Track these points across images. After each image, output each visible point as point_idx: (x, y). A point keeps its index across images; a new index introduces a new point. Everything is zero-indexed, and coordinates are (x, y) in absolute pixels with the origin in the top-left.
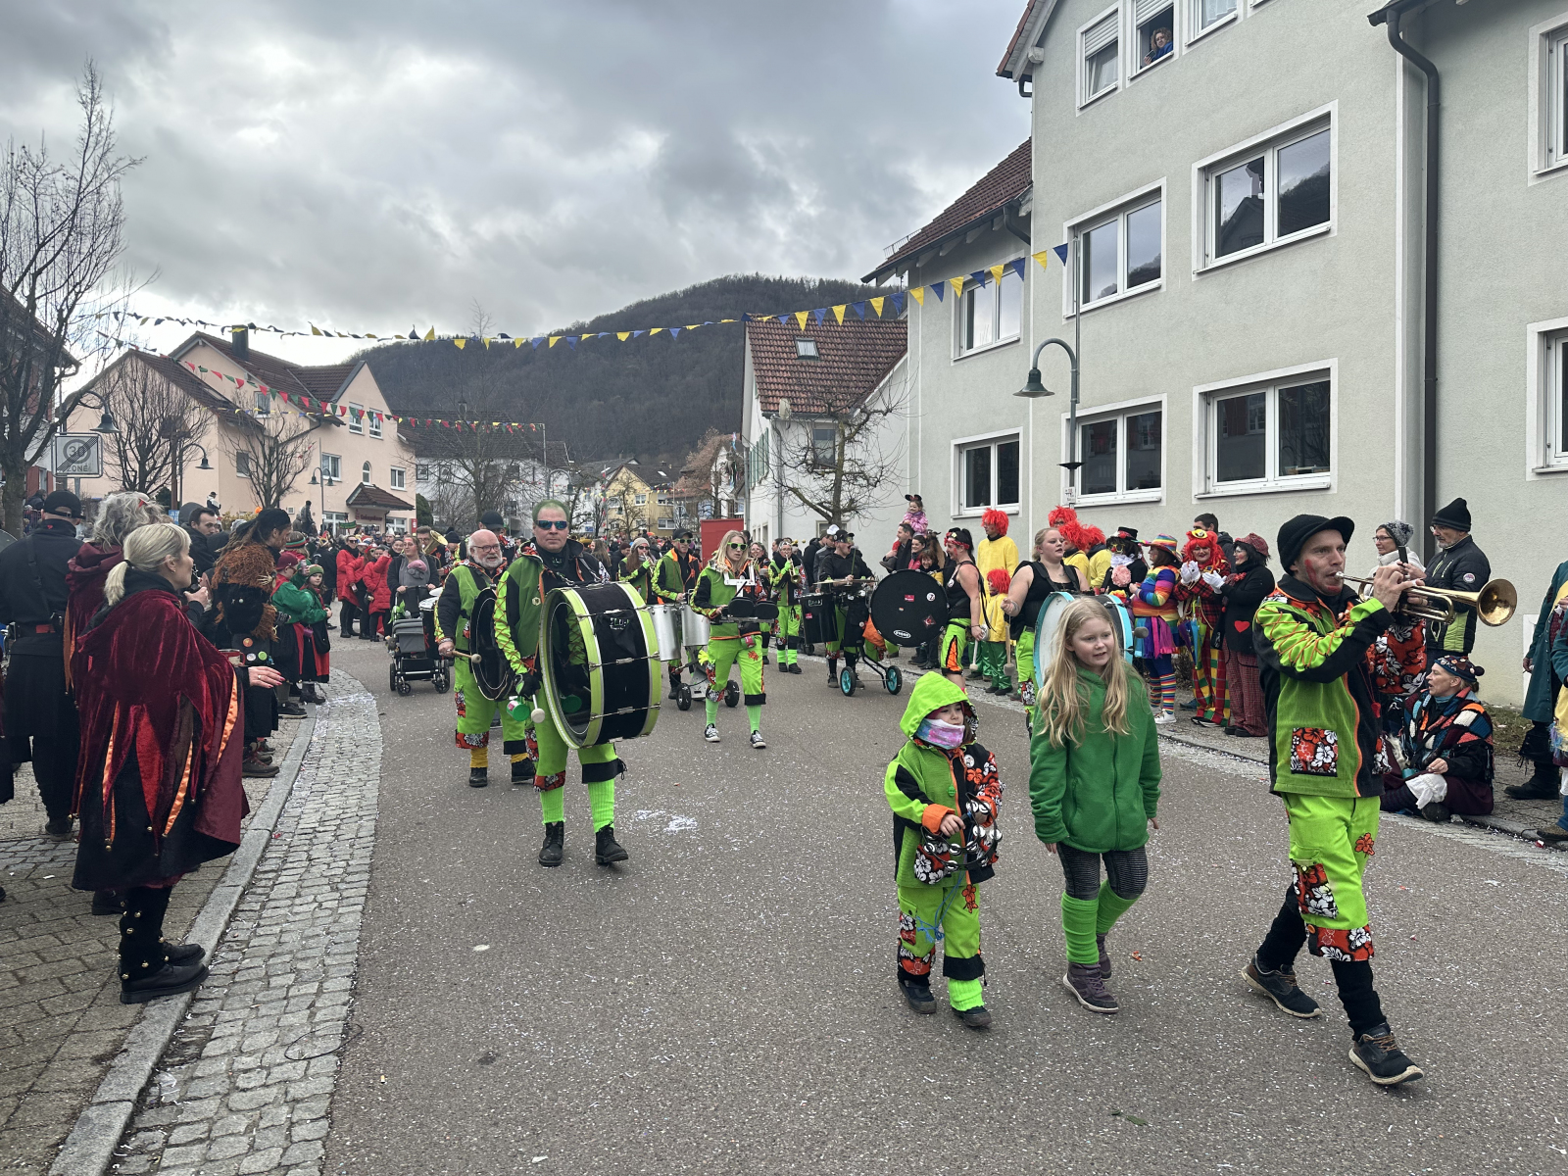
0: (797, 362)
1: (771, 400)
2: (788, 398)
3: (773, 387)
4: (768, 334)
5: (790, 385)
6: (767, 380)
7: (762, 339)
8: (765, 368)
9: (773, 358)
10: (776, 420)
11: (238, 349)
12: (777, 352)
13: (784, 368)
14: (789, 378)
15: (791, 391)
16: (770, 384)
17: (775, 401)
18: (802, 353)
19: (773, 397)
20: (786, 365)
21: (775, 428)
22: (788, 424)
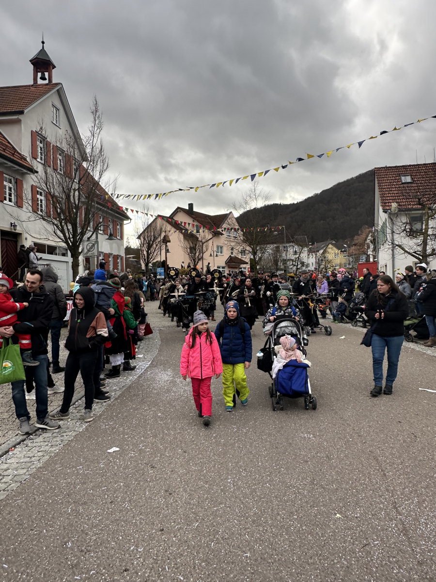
0: (402, 186)
1: (387, 204)
2: (397, 202)
3: (388, 198)
4: (386, 175)
5: (397, 196)
6: (386, 195)
7: (383, 178)
8: (384, 190)
9: (389, 185)
10: (390, 214)
11: (190, 212)
12: (390, 183)
13: (394, 189)
14: (397, 193)
15: (398, 199)
16: (387, 197)
17: (390, 204)
18: (403, 182)
19: (388, 203)
20: (395, 188)
21: (390, 217)
22: (397, 215)
